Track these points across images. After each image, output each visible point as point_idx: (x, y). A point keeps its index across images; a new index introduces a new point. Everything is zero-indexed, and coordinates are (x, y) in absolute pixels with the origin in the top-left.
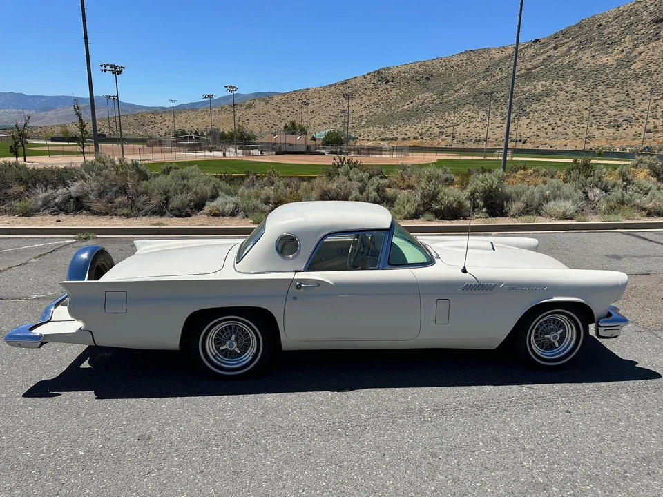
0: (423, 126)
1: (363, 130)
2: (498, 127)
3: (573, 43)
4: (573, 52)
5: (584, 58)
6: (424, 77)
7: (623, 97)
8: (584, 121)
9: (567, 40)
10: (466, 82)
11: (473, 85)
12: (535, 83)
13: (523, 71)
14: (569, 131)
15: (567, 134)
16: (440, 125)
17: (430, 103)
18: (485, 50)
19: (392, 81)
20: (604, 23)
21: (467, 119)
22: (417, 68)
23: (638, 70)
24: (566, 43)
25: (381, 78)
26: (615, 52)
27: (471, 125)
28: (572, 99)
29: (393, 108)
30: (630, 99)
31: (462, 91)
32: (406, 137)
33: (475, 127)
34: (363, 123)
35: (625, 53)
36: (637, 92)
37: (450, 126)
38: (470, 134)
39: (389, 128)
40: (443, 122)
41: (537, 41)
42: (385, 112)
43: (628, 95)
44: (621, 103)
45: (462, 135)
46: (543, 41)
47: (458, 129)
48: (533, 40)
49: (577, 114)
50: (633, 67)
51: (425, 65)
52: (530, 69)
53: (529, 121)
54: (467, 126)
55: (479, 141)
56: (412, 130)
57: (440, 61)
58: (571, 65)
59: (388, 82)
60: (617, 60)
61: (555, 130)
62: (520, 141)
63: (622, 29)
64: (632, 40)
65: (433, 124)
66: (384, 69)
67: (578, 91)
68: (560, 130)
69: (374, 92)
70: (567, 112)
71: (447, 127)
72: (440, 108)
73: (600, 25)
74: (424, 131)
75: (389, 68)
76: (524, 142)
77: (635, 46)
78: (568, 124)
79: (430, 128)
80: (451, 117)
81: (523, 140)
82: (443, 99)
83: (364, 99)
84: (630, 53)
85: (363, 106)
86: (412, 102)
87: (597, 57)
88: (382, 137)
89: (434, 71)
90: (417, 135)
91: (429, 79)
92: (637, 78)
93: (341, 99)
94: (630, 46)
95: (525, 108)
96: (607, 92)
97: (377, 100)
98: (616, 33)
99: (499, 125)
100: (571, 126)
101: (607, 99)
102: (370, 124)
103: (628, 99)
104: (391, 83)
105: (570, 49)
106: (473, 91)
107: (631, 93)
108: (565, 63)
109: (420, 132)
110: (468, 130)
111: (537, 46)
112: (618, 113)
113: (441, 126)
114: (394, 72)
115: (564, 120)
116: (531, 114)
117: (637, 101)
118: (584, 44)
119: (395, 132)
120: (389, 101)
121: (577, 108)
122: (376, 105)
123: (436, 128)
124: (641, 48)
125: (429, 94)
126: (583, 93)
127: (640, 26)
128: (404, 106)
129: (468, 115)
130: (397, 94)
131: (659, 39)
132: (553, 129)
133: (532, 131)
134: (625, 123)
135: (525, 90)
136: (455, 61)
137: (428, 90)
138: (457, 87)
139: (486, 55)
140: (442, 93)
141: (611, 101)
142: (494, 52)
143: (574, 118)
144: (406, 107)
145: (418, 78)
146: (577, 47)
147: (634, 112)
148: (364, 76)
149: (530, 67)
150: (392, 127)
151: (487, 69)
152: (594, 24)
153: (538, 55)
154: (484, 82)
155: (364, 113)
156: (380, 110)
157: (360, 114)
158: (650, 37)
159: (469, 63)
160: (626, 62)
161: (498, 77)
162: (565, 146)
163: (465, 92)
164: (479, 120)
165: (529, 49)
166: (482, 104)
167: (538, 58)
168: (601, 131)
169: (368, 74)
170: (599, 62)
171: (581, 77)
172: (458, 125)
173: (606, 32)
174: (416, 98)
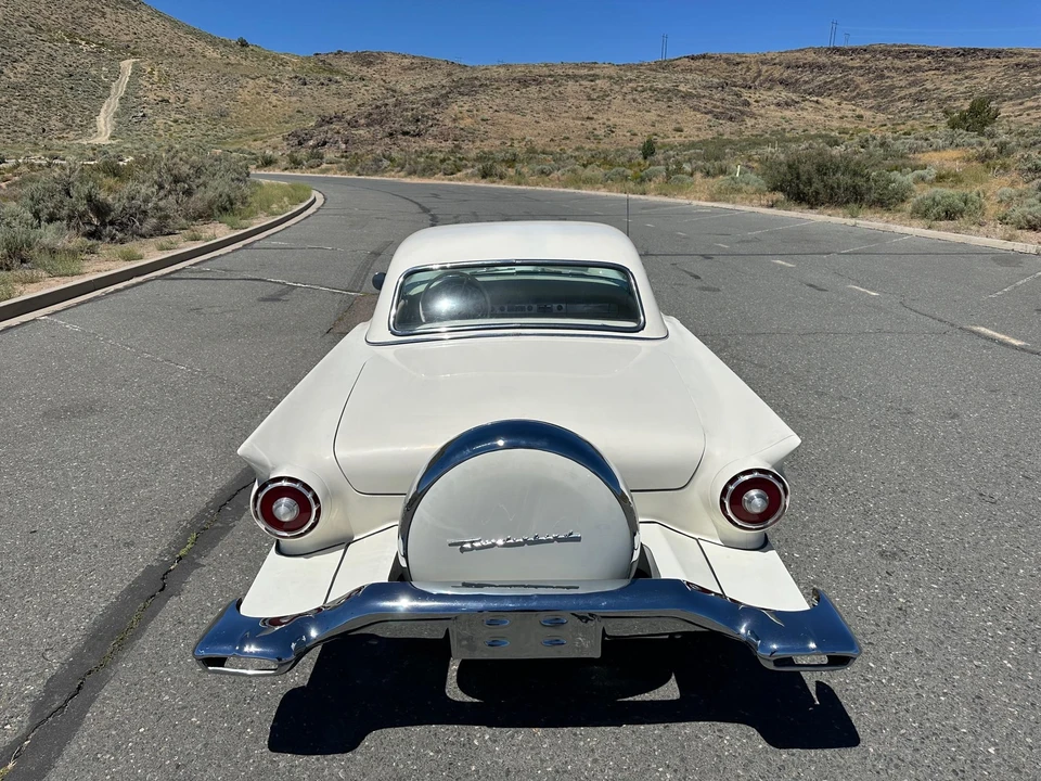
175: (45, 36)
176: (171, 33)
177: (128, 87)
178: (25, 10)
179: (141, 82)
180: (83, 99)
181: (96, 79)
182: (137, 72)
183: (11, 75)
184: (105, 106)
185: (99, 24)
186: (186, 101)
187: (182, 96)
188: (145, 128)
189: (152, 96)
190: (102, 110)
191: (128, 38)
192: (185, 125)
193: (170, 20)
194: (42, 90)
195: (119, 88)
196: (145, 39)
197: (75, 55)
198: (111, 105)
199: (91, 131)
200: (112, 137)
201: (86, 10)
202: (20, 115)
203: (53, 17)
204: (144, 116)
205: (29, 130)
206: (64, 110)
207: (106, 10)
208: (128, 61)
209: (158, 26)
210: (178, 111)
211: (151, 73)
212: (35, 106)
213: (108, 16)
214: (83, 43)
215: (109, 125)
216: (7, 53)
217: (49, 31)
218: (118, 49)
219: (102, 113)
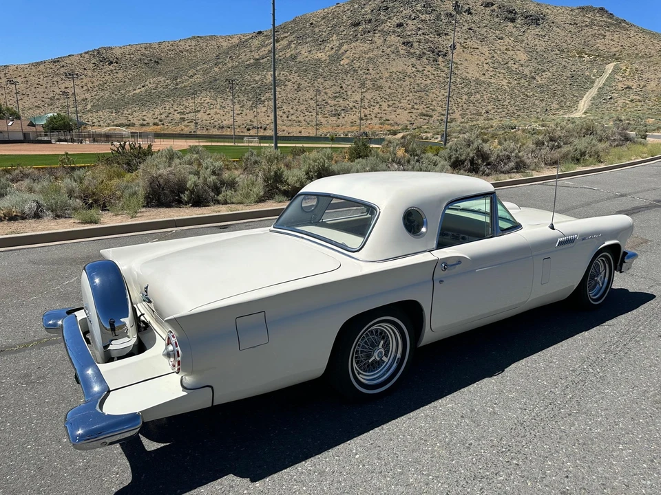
0: (162, 111)
1: (90, 114)
2: (238, 114)
3: (291, 38)
4: (293, 46)
5: (303, 52)
6: (152, 61)
7: (338, 89)
8: (311, 110)
9: (286, 35)
10: (198, 68)
11: (205, 72)
12: (264, 73)
13: (252, 61)
14: (301, 118)
15: (300, 122)
16: (179, 111)
17: (164, 88)
18: (212, 37)
19: (117, 63)
20: (314, 22)
21: (206, 105)
22: (143, 50)
23: (346, 66)
24: (286, 37)
25: (102, 58)
26: (327, 48)
27: (212, 112)
28: (298, 90)
29: (123, 92)
30: (343, 91)
31: (195, 77)
32: (145, 123)
33: (216, 114)
34: (89, 107)
35: (334, 50)
36: (348, 86)
37: (190, 112)
38: (212, 121)
39: (122, 114)
40: (182, 107)
41: (260, 33)
42: (113, 95)
43: (341, 87)
44: (337, 95)
45: (204, 121)
46: (265, 33)
47: (199, 115)
48: (256, 31)
49: (305, 103)
50: (342, 63)
51: (151, 48)
52: (257, 59)
53: (265, 109)
54: (207, 113)
55: (223, 127)
56: (150, 115)
57: (167, 44)
58: (294, 58)
59: (111, 63)
60: (329, 56)
61: (290, 118)
62: (261, 128)
63: (329, 29)
64: (338, 40)
65: (172, 110)
66: (104, 48)
67: (303, 82)
68: (293, 117)
69: (96, 73)
70: (297, 101)
71: (188, 114)
72: (175, 93)
73: (312, 24)
74: (163, 116)
75: (110, 48)
76: (265, 129)
77: (341, 45)
78: (299, 112)
79: (170, 113)
80: (190, 104)
81: (263, 127)
82: (177, 84)
83: (85, 80)
84: (338, 50)
85: (85, 88)
86: (143, 87)
87: (313, 52)
88: (115, 123)
89: (162, 54)
90: (157, 121)
91: (158, 62)
92: (346, 73)
93: (55, 79)
94: (337, 45)
95: (259, 97)
96: (325, 84)
97: (101, 82)
98: (325, 32)
99: (239, 112)
100: (302, 115)
101: (327, 90)
102: (97, 108)
103: (342, 91)
104: (115, 64)
105: (290, 42)
106: (207, 78)
107: (344, 86)
108: (288, 55)
109: (159, 118)
110: (210, 116)
111: (261, 38)
112: (336, 103)
113: (181, 112)
114: (118, 52)
115: (295, 108)
116: (266, 103)
117: (349, 93)
118: (301, 39)
119: (130, 117)
120: (116, 83)
121: (304, 98)
122: (101, 87)
123: (176, 113)
124: (345, 47)
125: (162, 79)
126: (307, 84)
127: (342, 28)
128: (135, 90)
129: (206, 101)
130: (124, 77)
131: (357, 40)
132: (288, 117)
133: (270, 118)
134: (343, 111)
135: (257, 79)
136: (183, 46)
137: (160, 74)
138: (190, 73)
139: (214, 43)
140: (175, 78)
141: (330, 93)
142: (221, 40)
143: (303, 107)
144: (138, 91)
145: (146, 61)
146: (295, 42)
147: (348, 103)
148: (81, 55)
149: (257, 57)
150: (125, 112)
151: (218, 57)
152: (307, 22)
153: (263, 46)
154: (217, 70)
155: (88, 96)
156: (107, 94)
157: (83, 97)
158: (351, 37)
159: (198, 49)
160: (336, 58)
161: (230, 65)
162: (300, 132)
163: (198, 78)
164: (218, 107)
165: (254, 40)
166: (219, 91)
167: (263, 49)
168: (326, 119)
169: (86, 53)
170: (315, 57)
171: (303, 69)
172: (199, 111)
173: (317, 30)
174: (147, 83)
175: (564, 55)
176: (648, 41)
177: (606, 81)
178: (558, 41)
179: (616, 76)
180: (576, 90)
181: (588, 78)
182: (616, 70)
183: (539, 80)
184: (588, 93)
185: (600, 44)
186: (644, 86)
187: (642, 84)
188: (609, 106)
189: (620, 85)
190: (585, 97)
191: (616, 49)
192: (638, 103)
193: (650, 33)
194: (554, 87)
195: (600, 82)
196: (627, 48)
197: (579, 64)
198: (593, 92)
199: (573, 109)
200: (585, 113)
201: (593, 36)
202: (537, 102)
203: (573, 44)
204: (611, 98)
205: (539, 110)
206: (562, 98)
207: (607, 33)
208: (612, 64)
209: (639, 39)
210: (636, 94)
211: (625, 70)
212: (547, 96)
213: (607, 37)
214: (586, 56)
215: (586, 105)
216: (540, 67)
217: (568, 51)
218: (607, 57)
219: (584, 99)
